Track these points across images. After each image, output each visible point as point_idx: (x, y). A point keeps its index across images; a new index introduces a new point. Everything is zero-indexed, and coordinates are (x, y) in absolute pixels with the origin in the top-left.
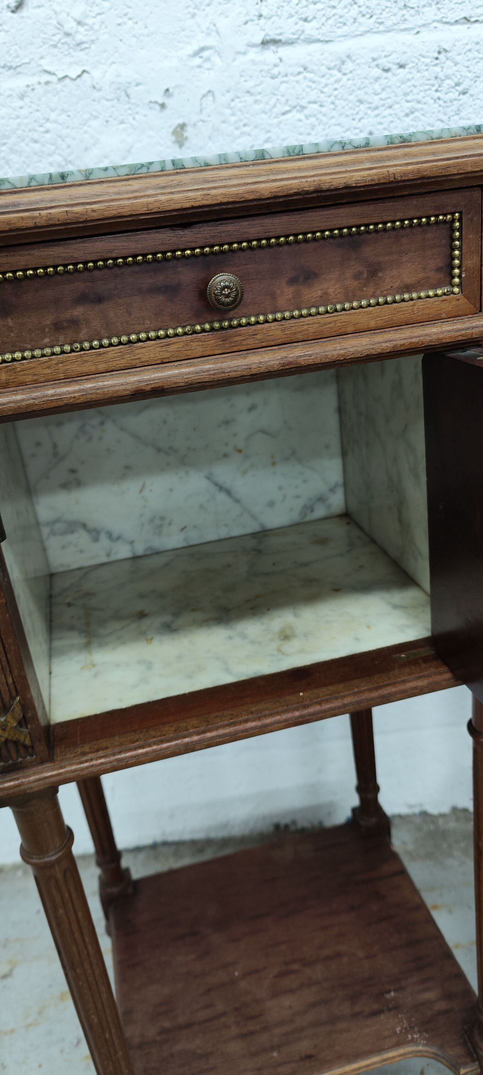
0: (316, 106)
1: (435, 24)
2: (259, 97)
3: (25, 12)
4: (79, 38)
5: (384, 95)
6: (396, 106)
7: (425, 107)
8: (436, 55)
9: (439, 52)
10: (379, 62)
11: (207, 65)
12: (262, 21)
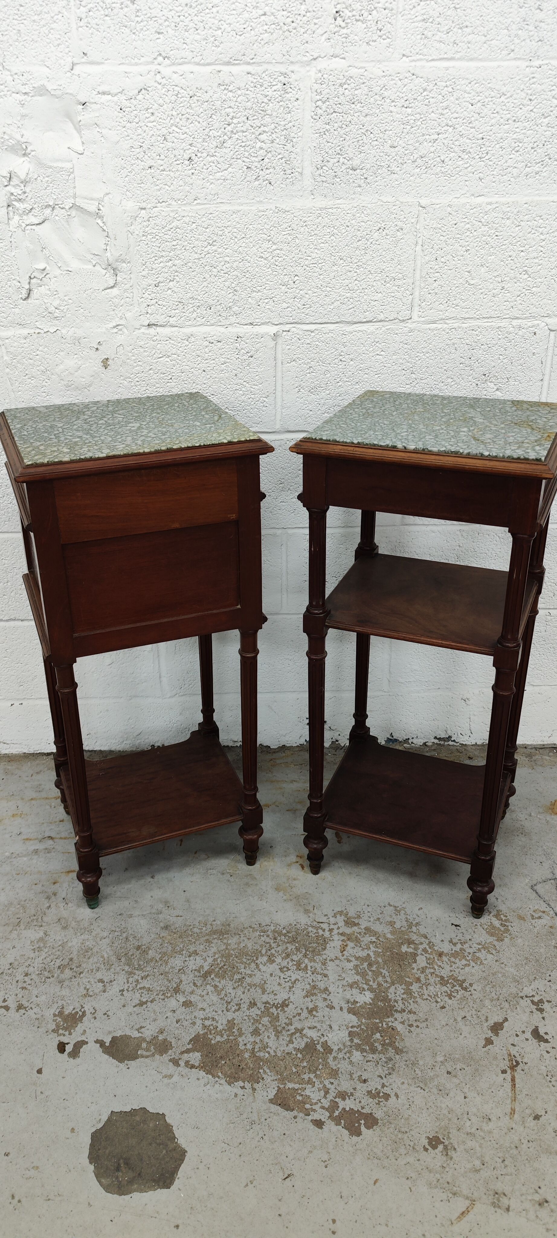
0: (176, 356)
1: (235, 324)
2: (146, 349)
3: (29, 301)
4: (56, 315)
5: (210, 354)
6: (217, 360)
7: (231, 361)
8: (236, 338)
9: (238, 337)
10: (207, 339)
11: (120, 332)
12: (148, 316)
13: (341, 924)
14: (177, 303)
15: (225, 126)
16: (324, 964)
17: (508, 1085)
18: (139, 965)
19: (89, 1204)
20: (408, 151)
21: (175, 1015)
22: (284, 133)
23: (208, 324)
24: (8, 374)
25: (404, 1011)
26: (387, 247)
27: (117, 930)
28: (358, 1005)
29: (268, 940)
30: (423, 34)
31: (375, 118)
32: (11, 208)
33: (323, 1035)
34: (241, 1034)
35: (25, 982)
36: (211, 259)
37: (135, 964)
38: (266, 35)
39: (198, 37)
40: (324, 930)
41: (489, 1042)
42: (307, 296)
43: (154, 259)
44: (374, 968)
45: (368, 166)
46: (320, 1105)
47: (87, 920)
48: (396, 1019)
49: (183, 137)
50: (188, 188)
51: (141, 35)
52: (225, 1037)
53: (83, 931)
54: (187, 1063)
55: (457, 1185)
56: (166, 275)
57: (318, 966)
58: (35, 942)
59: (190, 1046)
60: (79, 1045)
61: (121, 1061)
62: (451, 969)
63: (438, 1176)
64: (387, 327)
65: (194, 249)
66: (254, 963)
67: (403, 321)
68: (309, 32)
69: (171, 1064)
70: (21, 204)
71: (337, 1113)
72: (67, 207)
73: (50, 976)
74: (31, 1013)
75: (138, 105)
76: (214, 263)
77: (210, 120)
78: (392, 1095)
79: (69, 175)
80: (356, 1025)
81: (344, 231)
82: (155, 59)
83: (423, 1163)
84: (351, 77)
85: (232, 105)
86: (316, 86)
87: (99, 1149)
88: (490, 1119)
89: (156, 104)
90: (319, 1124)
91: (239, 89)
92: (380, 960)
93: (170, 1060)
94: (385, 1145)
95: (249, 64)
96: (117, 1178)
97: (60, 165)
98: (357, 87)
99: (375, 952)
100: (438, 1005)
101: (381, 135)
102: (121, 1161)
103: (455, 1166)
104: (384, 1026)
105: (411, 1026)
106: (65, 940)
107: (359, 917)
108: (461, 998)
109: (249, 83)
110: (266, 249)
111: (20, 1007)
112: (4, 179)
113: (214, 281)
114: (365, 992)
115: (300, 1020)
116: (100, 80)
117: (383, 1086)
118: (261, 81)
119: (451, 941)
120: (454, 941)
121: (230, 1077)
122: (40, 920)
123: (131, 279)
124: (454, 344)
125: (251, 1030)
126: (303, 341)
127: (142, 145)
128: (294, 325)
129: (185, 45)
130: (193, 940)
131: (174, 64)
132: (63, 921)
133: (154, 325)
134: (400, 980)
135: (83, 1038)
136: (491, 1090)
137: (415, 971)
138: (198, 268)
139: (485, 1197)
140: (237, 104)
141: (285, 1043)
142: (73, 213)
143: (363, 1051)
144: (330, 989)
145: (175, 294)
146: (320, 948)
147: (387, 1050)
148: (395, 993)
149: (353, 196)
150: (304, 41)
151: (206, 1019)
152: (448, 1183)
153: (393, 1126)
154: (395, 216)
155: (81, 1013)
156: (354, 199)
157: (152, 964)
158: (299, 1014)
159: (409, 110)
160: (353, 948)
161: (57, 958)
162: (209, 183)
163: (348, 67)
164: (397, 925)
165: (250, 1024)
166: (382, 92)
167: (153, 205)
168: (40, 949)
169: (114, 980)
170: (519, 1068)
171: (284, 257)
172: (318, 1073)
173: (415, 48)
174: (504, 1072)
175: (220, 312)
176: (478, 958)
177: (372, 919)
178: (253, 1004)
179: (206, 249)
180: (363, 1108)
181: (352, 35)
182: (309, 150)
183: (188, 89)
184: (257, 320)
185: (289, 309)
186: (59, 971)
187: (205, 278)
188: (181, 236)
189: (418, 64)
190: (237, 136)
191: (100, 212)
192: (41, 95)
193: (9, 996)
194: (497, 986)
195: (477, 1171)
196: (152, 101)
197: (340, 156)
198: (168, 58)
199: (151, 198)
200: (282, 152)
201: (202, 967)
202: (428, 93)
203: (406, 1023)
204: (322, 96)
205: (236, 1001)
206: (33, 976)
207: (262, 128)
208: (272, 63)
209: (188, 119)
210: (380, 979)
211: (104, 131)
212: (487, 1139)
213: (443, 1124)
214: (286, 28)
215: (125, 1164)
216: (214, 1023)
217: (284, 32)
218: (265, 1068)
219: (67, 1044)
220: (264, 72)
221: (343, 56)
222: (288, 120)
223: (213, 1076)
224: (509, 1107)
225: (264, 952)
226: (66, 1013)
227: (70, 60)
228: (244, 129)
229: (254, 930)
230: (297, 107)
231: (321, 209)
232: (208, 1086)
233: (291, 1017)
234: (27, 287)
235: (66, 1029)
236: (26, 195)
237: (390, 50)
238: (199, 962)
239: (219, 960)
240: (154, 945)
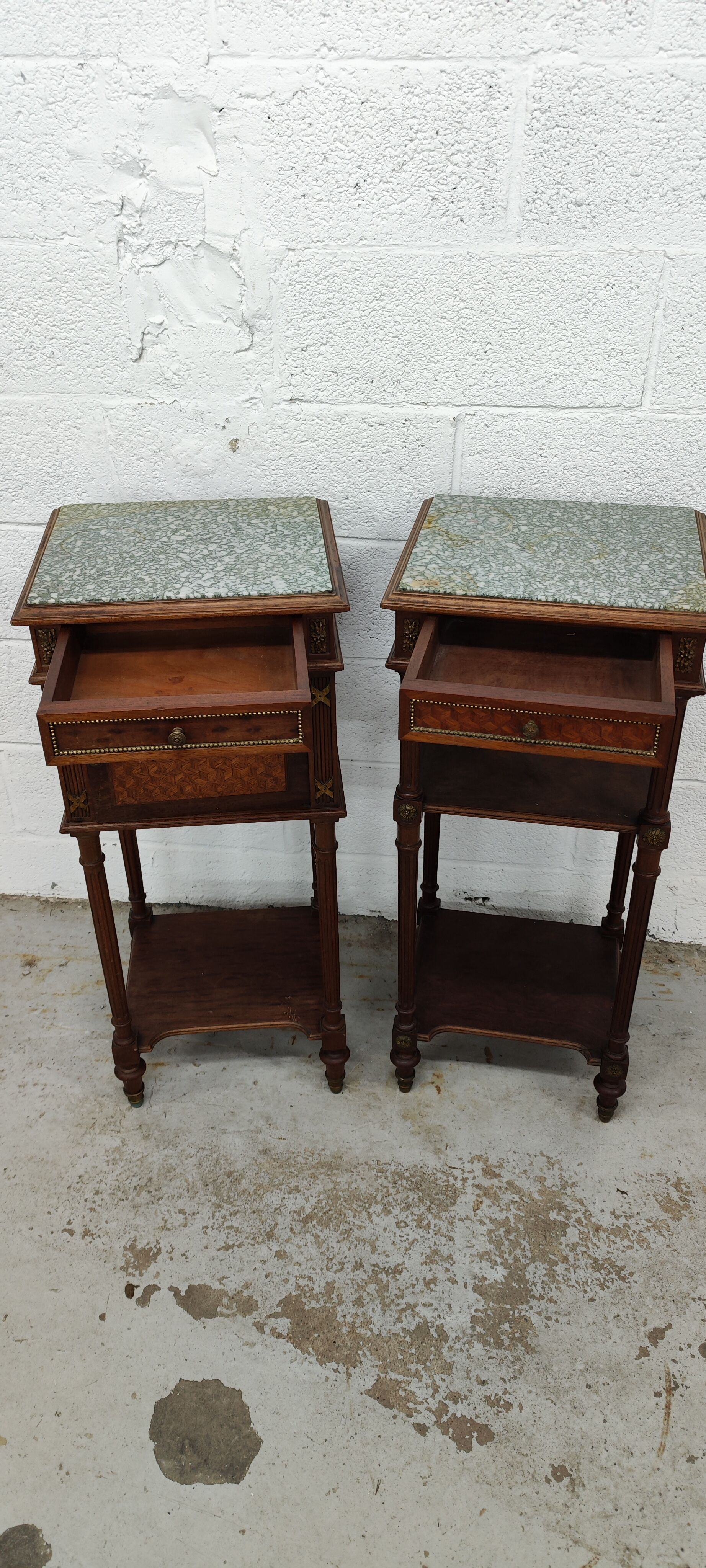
0: (324, 440)
1: (404, 403)
2: (287, 430)
3: (141, 363)
4: (174, 382)
5: (368, 440)
6: (377, 448)
8: (404, 422)
9: (406, 420)
10: (366, 420)
11: (254, 407)
12: (291, 388)
13: (478, 1173)
14: (329, 374)
15: (407, 142)
16: (451, 1223)
17: (661, 1413)
18: (229, 1197)
19: (145, 1488)
20: (655, 182)
21: (265, 1267)
22: (485, 153)
23: (369, 401)
24: (111, 453)
25: (543, 1298)
26: (615, 310)
27: (207, 1147)
28: (487, 1283)
29: (386, 1183)
30: (691, 19)
31: (613, 136)
32: (122, 244)
33: (439, 1316)
34: (340, 1302)
35: (94, 1202)
36: (377, 319)
37: (225, 1194)
38: (470, 19)
39: (376, 22)
40: (456, 1179)
41: (644, 1352)
42: (502, 370)
43: (302, 315)
44: (512, 1237)
45: (599, 200)
46: (426, 1405)
47: (173, 1130)
48: (531, 1308)
49: (349, 156)
50: (351, 225)
51: (300, 18)
52: (322, 1303)
53: (167, 1143)
54: (273, 1330)
55: (580, 1531)
56: (317, 336)
57: (444, 1225)
58: (110, 1152)
59: (279, 1309)
60: (151, 1290)
61: (197, 1316)
62: (609, 1249)
63: (559, 1516)
64: (607, 416)
65: (356, 304)
66: (366, 1211)
67: (630, 408)
68: (530, 15)
69: (254, 1328)
70: (135, 239)
71: (445, 1419)
72: (194, 245)
73: (124, 1198)
74: (98, 1241)
75: (291, 113)
76: (380, 324)
77: (387, 134)
78: (515, 1405)
79: (198, 204)
80: (482, 1308)
81: (558, 287)
82: (317, 50)
83: (542, 1497)
84: (584, 79)
85: (418, 114)
86: (534, 91)
87: (162, 1424)
88: (632, 1453)
89: (315, 112)
90: (422, 1429)
91: (428, 92)
92: (521, 1227)
93: (254, 1324)
94: (499, 1468)
95: (443, 58)
96: (180, 1461)
97: (187, 190)
98: (592, 93)
99: (516, 1215)
100: (586, 1295)
101: (620, 159)
102: (186, 1441)
103: (582, 1506)
104: (516, 1314)
105: (549, 1318)
106: (145, 1154)
107: (501, 1166)
108: (616, 1291)
109: (443, 85)
110: (451, 307)
111: (86, 1233)
112: (114, 207)
113: (379, 346)
114: (498, 1268)
115: (414, 1293)
116: (243, 79)
117: (506, 1392)
118: (459, 82)
119: (613, 1213)
120: (618, 1213)
121: (322, 1355)
122: (118, 1123)
123: (271, 339)
124: (697, 441)
125: (353, 1297)
126: (491, 428)
127: (294, 165)
128: (481, 408)
129: (358, 32)
130: (296, 1173)
131: (342, 58)
132: (144, 1128)
133: (299, 399)
134: (543, 1256)
135: (156, 1282)
136: (638, 1417)
137: (563, 1247)
138: (359, 328)
139: (612, 1551)
140: (424, 113)
141: (392, 1320)
142: (202, 252)
143: (486, 1343)
144: (454, 1257)
145: (327, 362)
146: (448, 1202)
147: (515, 1346)
148: (535, 1273)
149: (574, 241)
150: (522, 28)
151: (301, 1277)
152: (570, 1527)
153: (511, 1444)
154: (630, 269)
155: (155, 1250)
156: (574, 244)
157: (244, 1198)
158: (414, 1286)
159: (662, 125)
160: (490, 1207)
161: (133, 1176)
162: (380, 219)
163: (581, 64)
164: (549, 1183)
165: (353, 1290)
166: (625, 99)
167: (305, 245)
168: (115, 1162)
169: (198, 1213)
170: (677, 1393)
171: (474, 318)
172: (428, 1364)
173: (678, 38)
174: (658, 1394)
175: (385, 388)
176: (645, 1240)
177: (517, 1171)
178: (359, 1265)
179: (371, 305)
180: (477, 1417)
181: (589, 20)
182: (518, 177)
183: (359, 92)
184: (433, 400)
185: (476, 386)
186: (135, 1193)
187: (367, 342)
188: (339, 287)
189: (681, 61)
190: (421, 156)
191: (236, 253)
192: (166, 98)
193: (74, 1217)
194: (665, 1280)
195: (607, 1517)
196: (310, 108)
197: (560, 186)
198: (335, 49)
199: (302, 236)
200: (482, 179)
201: (302, 1208)
202: (691, 102)
203: (543, 1315)
204: (541, 104)
205: (338, 1258)
206: (105, 1196)
207: (457, 147)
208: (475, 58)
209: (357, 132)
210: (518, 1252)
211: (247, 147)
212: (625, 1478)
213: (573, 1451)
214: (497, 9)
215: (190, 1445)
216: (310, 1283)
217: (495, 15)
218: (365, 1349)
219: (137, 1287)
220: (464, 70)
221: (574, 49)
222: (493, 135)
223: (303, 1351)
224: (659, 1441)
225: (379, 1198)
226: (139, 1247)
227: (204, 51)
228: (431, 147)
229: (370, 1168)
230: (507, 118)
231: (528, 257)
232: (295, 1364)
233: (403, 1288)
234: (139, 345)
235: (136, 1268)
236: (142, 228)
237: (642, 41)
238: (300, 1201)
239: (324, 1202)
240: (249, 1173)
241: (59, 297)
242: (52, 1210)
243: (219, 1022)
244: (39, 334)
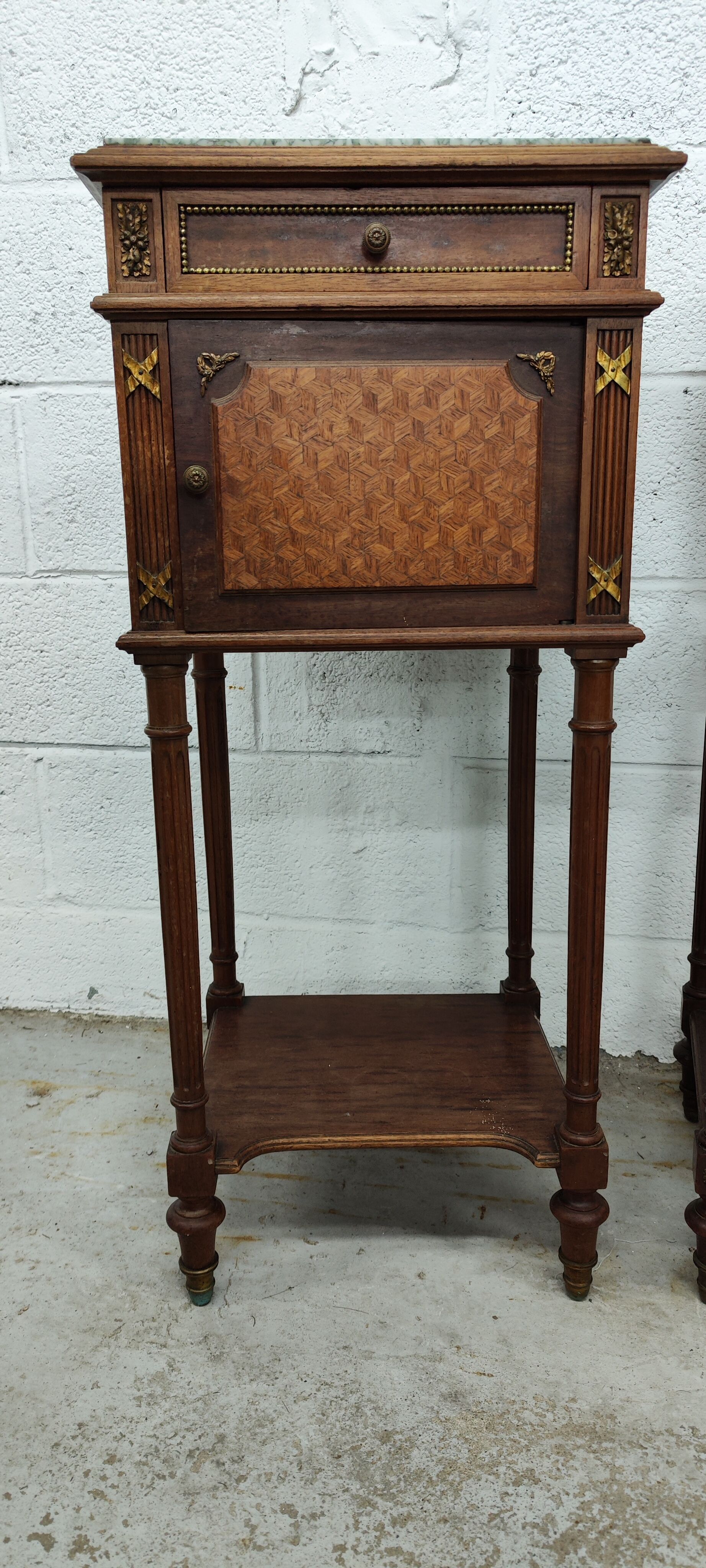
14: (567, 108)
18: (387, 1484)
27: (337, 1382)
35: (104, 1478)
36: (644, 13)
37: (377, 1478)
43: (534, 19)
47: (268, 1348)
53: (256, 1371)
56: (553, 51)
58: (145, 1380)
66: (695, 1534)
73: (166, 1473)
76: (649, 22)
106: (214, 1389)
111: (80, 1545)
113: (645, 57)
122: (164, 1331)
123: (486, 61)
130: (524, 1442)
132: (213, 1342)
138: (618, 32)
145: (567, 89)
157: (420, 1488)
161: (187, 1430)
168: (152, 1400)
169: (323, 1514)
186: (190, 1465)
187: (628, 53)
193: (59, 1508)
201: (550, 1519)
206: (127, 1467)
229: (681, 1443)
234: (297, 88)
238: (543, 1503)
239: (596, 1508)
240: (425, 1438)
241: (192, 25)
242: (13, 1491)
243: (364, 1130)
244: (159, 84)
